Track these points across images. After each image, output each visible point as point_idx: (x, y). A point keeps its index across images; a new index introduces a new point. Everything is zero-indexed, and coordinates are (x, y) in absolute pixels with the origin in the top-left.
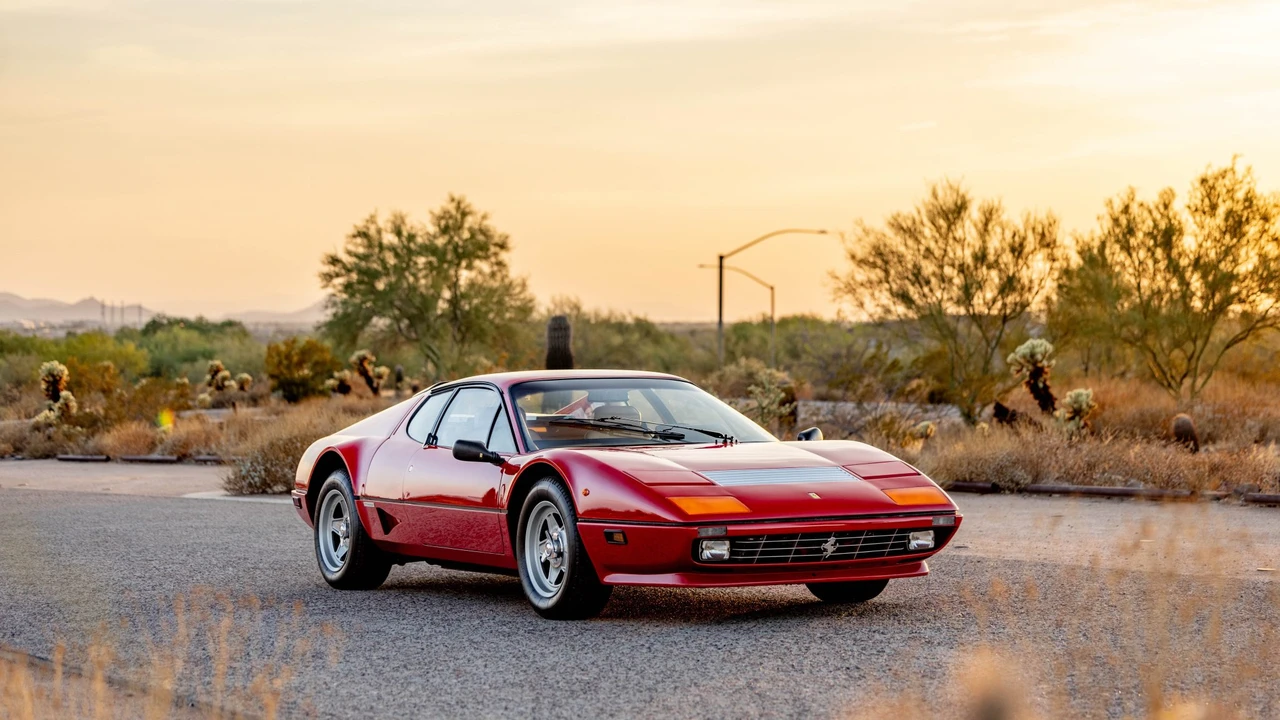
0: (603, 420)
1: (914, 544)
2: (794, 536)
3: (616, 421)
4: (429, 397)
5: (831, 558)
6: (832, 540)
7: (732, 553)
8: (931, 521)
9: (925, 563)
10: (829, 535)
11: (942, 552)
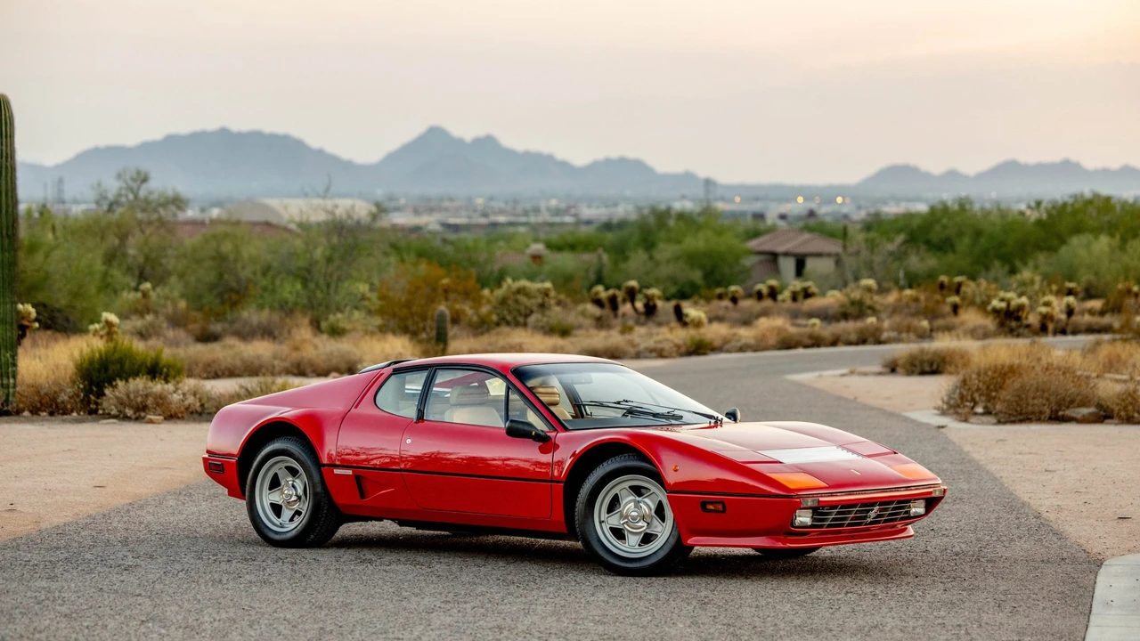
0: (619, 403)
1: (913, 510)
2: (855, 506)
3: (629, 403)
4: (392, 374)
5: (871, 523)
6: (876, 508)
7: (814, 519)
8: (931, 493)
9: (910, 527)
10: (873, 504)
11: (930, 515)
